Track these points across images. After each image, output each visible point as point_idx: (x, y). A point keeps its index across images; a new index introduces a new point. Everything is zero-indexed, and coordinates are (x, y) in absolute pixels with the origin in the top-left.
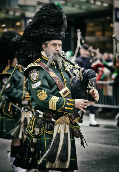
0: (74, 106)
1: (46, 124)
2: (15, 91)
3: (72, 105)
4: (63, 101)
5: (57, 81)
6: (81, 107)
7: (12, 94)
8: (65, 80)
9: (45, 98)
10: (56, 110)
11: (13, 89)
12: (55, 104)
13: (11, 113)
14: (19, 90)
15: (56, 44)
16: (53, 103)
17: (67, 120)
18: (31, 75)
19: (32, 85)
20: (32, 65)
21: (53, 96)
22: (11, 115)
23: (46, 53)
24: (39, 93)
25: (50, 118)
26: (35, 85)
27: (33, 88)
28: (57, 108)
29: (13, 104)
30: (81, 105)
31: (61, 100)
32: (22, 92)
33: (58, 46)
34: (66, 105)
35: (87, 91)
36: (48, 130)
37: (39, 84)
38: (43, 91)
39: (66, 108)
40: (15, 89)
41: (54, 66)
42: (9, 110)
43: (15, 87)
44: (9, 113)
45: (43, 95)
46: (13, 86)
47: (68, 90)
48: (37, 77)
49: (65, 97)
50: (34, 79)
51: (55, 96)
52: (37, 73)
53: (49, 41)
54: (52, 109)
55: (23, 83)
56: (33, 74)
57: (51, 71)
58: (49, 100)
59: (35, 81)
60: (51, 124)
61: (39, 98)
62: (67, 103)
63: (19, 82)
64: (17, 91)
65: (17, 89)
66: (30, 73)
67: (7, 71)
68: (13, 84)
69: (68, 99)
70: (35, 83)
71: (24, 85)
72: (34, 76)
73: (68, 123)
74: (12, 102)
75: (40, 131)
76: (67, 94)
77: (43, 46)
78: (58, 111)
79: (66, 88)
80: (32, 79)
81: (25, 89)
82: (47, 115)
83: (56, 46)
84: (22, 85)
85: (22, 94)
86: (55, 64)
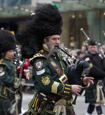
0: (71, 90)
1: (48, 104)
2: (9, 77)
3: (69, 89)
4: (62, 86)
5: (57, 70)
6: (76, 91)
7: (6, 80)
8: (63, 69)
9: (48, 83)
10: (56, 93)
11: (7, 76)
12: (56, 88)
13: (6, 96)
14: (12, 77)
15: (56, 38)
16: (55, 87)
17: (64, 102)
18: (37, 64)
19: (37, 72)
20: (38, 55)
21: (55, 82)
22: (6, 97)
23: (48, 45)
24: (43, 79)
25: (52, 100)
26: (40, 72)
27: (38, 74)
28: (58, 92)
29: (7, 88)
30: (77, 90)
31: (61, 85)
32: (14, 78)
33: (57, 40)
34: (65, 90)
35: (81, 78)
36: (49, 110)
37: (43, 71)
38: (47, 77)
39: (65, 92)
40: (9, 76)
41: (54, 57)
42: (5, 93)
43: (9, 74)
44: (5, 95)
45: (47, 81)
46: (7, 74)
47: (66, 77)
48: (41, 66)
49: (64, 83)
50: (39, 67)
51: (56, 82)
52: (42, 62)
53: (50, 36)
54: (53, 92)
55: (14, 72)
56: (38, 63)
57: (52, 61)
58: (52, 85)
59: (40, 69)
60: (51, 105)
61: (43, 83)
62: (66, 88)
63: (11, 70)
64: (10, 77)
65: (10, 76)
66: (36, 62)
67: (1, 62)
68: (6, 72)
69: (66, 85)
70: (40, 70)
71: (15, 73)
72: (39, 65)
73: (65, 105)
74: (6, 87)
75: (42, 110)
76: (65, 81)
77: (45, 40)
78: (58, 94)
79: (64, 76)
80: (37, 67)
81: (16, 76)
82: (49, 97)
83: (56, 40)
84: (14, 73)
85: (15, 79)
86: (55, 55)
